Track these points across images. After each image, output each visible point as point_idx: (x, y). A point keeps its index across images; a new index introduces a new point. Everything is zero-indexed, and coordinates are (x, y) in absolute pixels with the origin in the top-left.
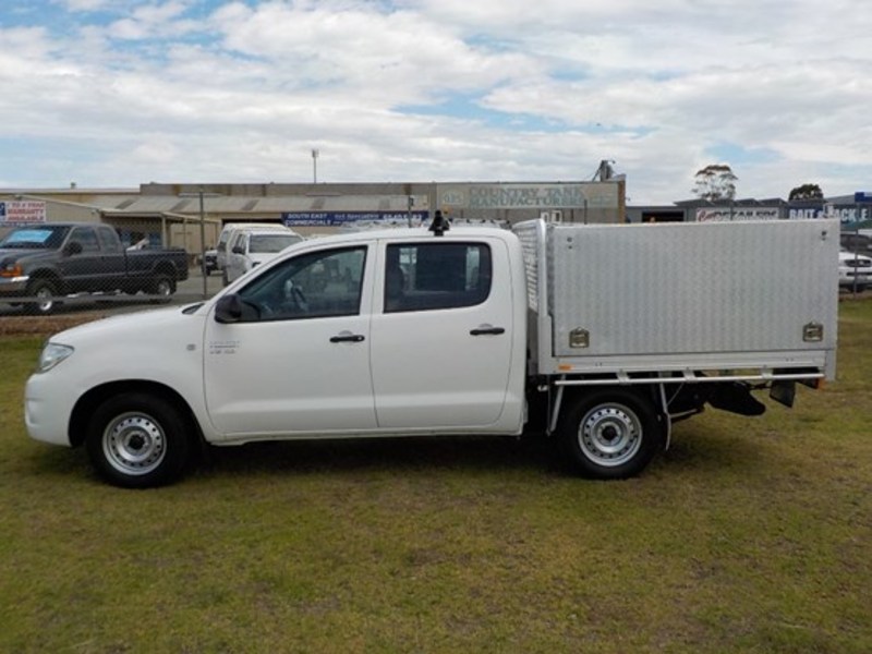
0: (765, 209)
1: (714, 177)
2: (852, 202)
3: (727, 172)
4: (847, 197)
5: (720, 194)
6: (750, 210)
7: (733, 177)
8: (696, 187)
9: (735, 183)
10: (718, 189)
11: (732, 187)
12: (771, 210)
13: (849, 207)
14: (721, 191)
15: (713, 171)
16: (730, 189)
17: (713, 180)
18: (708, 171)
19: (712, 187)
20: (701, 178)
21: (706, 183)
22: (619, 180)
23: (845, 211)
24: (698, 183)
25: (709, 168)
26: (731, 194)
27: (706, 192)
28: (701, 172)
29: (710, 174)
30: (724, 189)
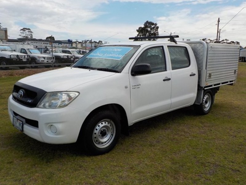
0: (45, 42)
1: (26, 32)
2: (67, 42)
3: (29, 30)
4: (65, 41)
5: (28, 37)
6: (41, 42)
7: (31, 32)
8: (21, 34)
9: (32, 34)
10: (27, 35)
11: (32, 35)
12: (47, 43)
13: (67, 43)
14: (28, 36)
15: (25, 30)
16: (31, 36)
17: (25, 32)
18: (24, 29)
19: (26, 34)
20: (22, 31)
21: (23, 33)
22: (5, 30)
23: (66, 44)
24: (21, 33)
25: (24, 28)
26: (32, 37)
27: (24, 36)
28: (21, 30)
29: (24, 30)
30: (29, 35)
